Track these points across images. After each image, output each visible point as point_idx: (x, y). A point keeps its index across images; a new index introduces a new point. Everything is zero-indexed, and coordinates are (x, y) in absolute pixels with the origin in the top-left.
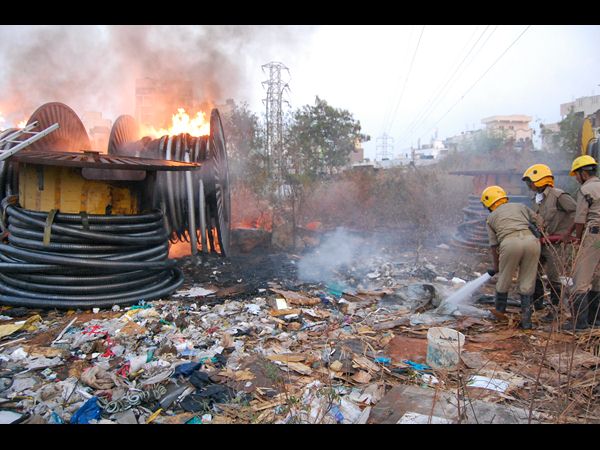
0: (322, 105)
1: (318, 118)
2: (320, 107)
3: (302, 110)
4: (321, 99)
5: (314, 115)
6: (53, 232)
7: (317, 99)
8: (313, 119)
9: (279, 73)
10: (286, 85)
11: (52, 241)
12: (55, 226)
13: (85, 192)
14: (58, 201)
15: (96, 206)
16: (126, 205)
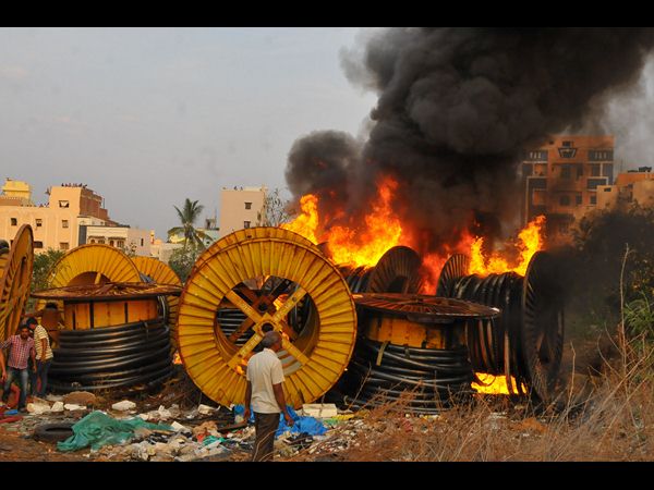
6: (385, 357)
11: (382, 363)
12: (386, 353)
13: (409, 330)
14: (390, 335)
15: (415, 342)
16: (436, 342)
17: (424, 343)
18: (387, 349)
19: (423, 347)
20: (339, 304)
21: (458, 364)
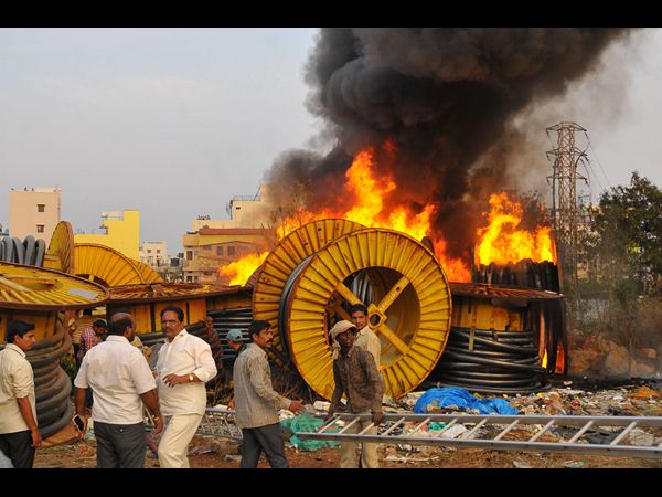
0: (641, 185)
1: (635, 204)
2: (638, 188)
3: (611, 193)
4: (641, 176)
5: (629, 200)
6: (475, 342)
7: (635, 176)
8: (627, 205)
9: (572, 137)
10: (583, 154)
11: (475, 348)
12: (477, 338)
13: (494, 315)
14: (475, 321)
15: (500, 325)
16: (517, 325)
17: (507, 327)
18: (476, 335)
19: (506, 331)
20: (436, 293)
21: (531, 345)
